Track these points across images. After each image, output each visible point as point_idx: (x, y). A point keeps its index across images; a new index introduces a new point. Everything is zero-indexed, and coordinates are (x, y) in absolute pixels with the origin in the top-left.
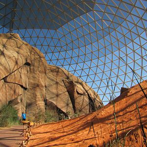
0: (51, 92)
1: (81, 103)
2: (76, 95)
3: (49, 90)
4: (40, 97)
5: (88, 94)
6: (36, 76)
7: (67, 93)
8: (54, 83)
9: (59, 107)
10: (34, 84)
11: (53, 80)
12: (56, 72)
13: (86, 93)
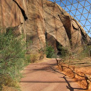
0: (50, 25)
1: (76, 37)
2: (72, 29)
3: (47, 23)
4: (41, 29)
5: (81, 30)
6: (35, 6)
7: (63, 28)
8: (51, 17)
9: (59, 41)
10: (34, 15)
11: (50, 14)
12: (52, 6)
13: (79, 29)
